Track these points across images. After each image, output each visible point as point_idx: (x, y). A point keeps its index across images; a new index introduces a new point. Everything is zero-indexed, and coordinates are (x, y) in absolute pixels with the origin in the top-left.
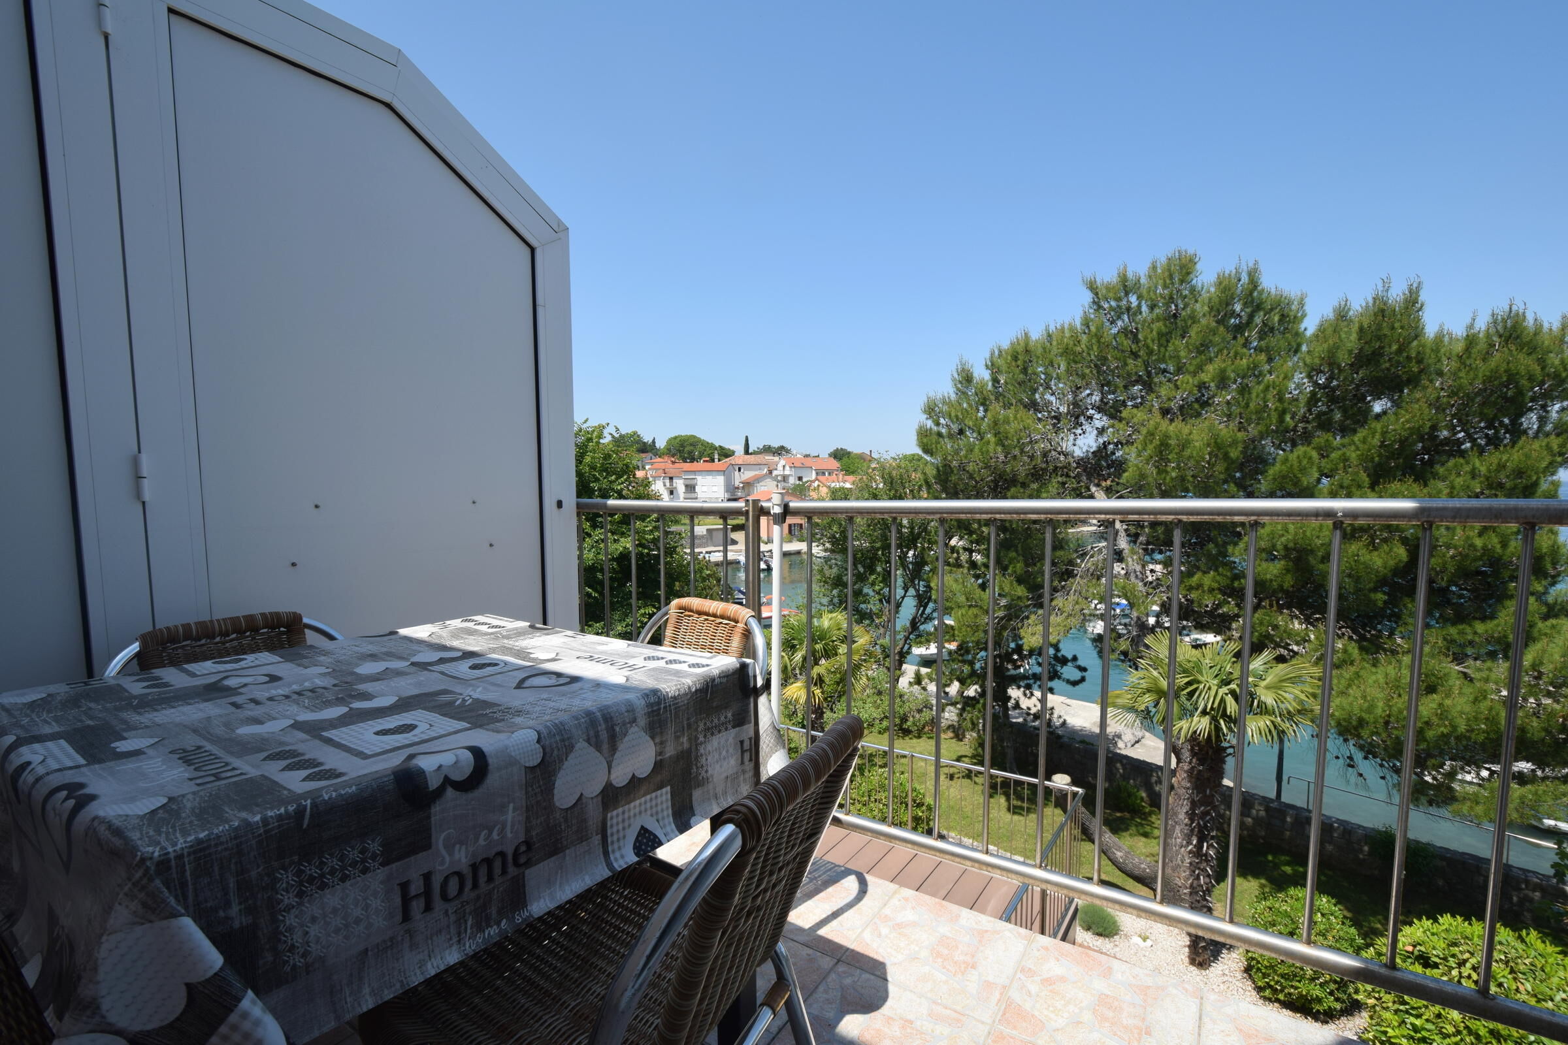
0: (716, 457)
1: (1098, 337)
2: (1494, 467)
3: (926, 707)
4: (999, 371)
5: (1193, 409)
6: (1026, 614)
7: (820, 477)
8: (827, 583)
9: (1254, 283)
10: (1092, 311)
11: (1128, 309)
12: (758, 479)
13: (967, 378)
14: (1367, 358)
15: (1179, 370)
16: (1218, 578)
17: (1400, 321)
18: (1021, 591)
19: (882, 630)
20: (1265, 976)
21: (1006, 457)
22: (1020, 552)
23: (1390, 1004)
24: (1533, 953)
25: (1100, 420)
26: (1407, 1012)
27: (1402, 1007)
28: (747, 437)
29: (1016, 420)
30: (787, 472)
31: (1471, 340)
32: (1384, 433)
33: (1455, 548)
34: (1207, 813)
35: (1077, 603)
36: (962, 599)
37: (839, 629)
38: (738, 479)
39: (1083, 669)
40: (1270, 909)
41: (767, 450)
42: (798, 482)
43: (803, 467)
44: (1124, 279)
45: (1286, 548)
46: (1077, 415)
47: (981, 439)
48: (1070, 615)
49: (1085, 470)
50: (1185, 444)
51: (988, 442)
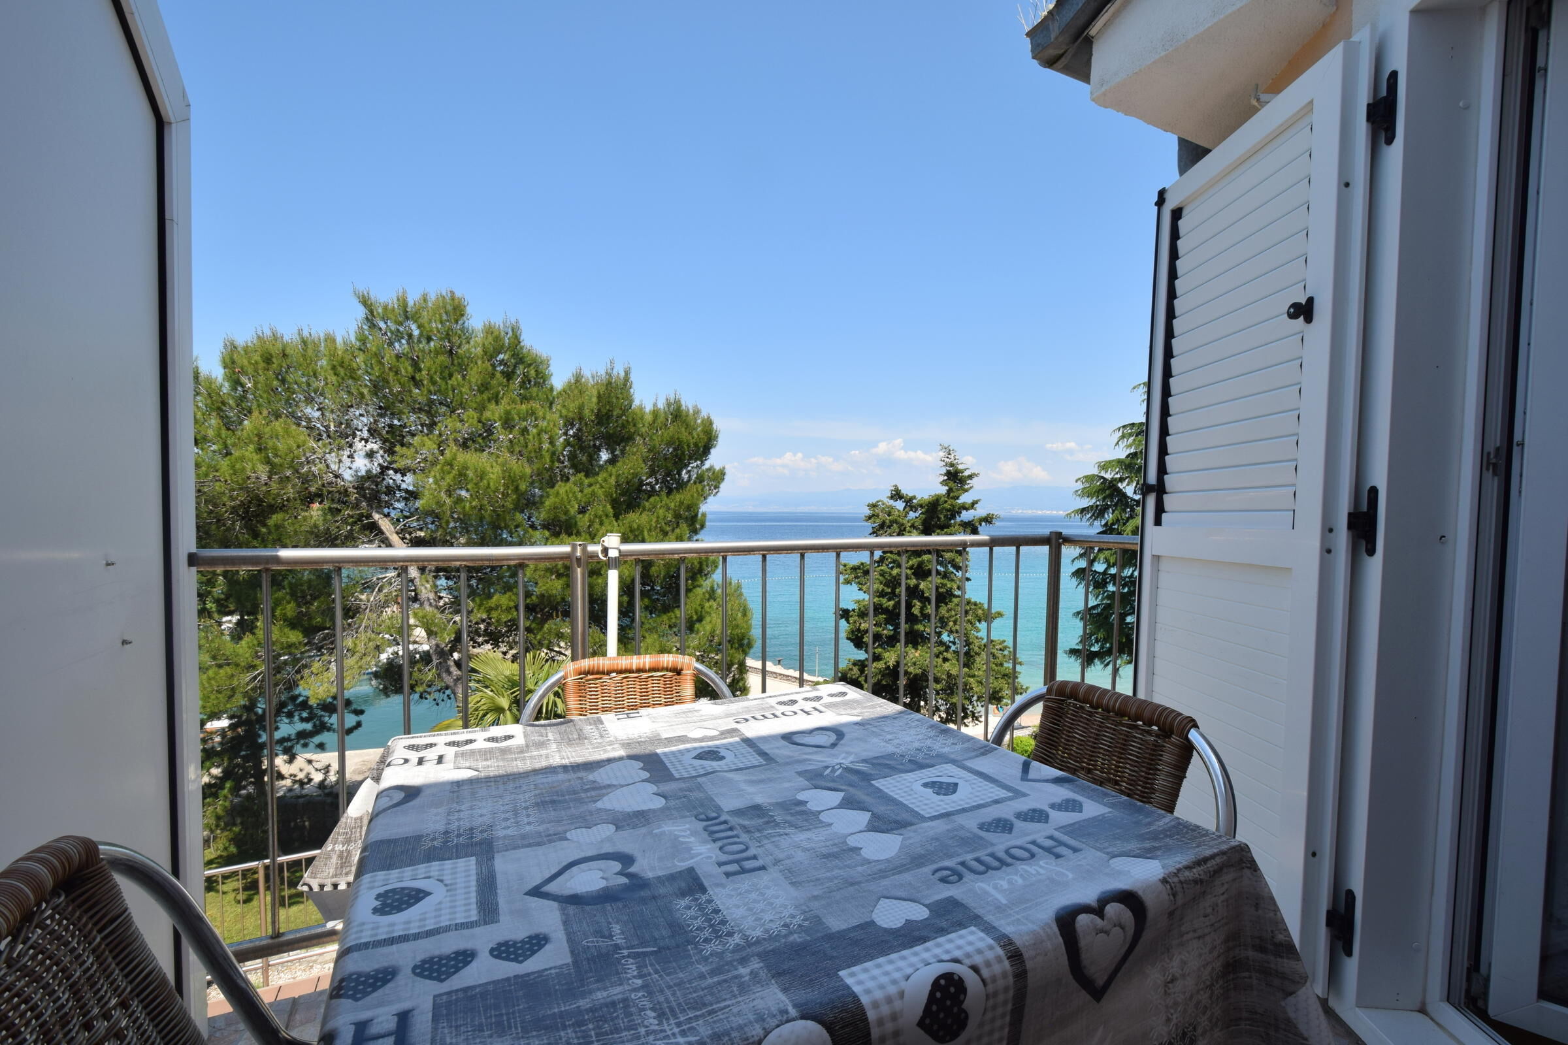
1: (379, 356)
2: (677, 504)
4: (243, 372)
5: (480, 439)
6: (304, 662)
9: (516, 339)
10: (365, 327)
11: (409, 335)
14: (603, 417)
15: (462, 405)
16: (513, 597)
17: (621, 393)
18: (295, 637)
21: (270, 477)
22: (288, 592)
25: (374, 443)
29: (288, 435)
31: (655, 414)
32: (618, 477)
35: (370, 640)
44: (402, 302)
46: (345, 435)
47: (228, 454)
48: (365, 655)
49: (364, 496)
50: (482, 475)
51: (242, 459)
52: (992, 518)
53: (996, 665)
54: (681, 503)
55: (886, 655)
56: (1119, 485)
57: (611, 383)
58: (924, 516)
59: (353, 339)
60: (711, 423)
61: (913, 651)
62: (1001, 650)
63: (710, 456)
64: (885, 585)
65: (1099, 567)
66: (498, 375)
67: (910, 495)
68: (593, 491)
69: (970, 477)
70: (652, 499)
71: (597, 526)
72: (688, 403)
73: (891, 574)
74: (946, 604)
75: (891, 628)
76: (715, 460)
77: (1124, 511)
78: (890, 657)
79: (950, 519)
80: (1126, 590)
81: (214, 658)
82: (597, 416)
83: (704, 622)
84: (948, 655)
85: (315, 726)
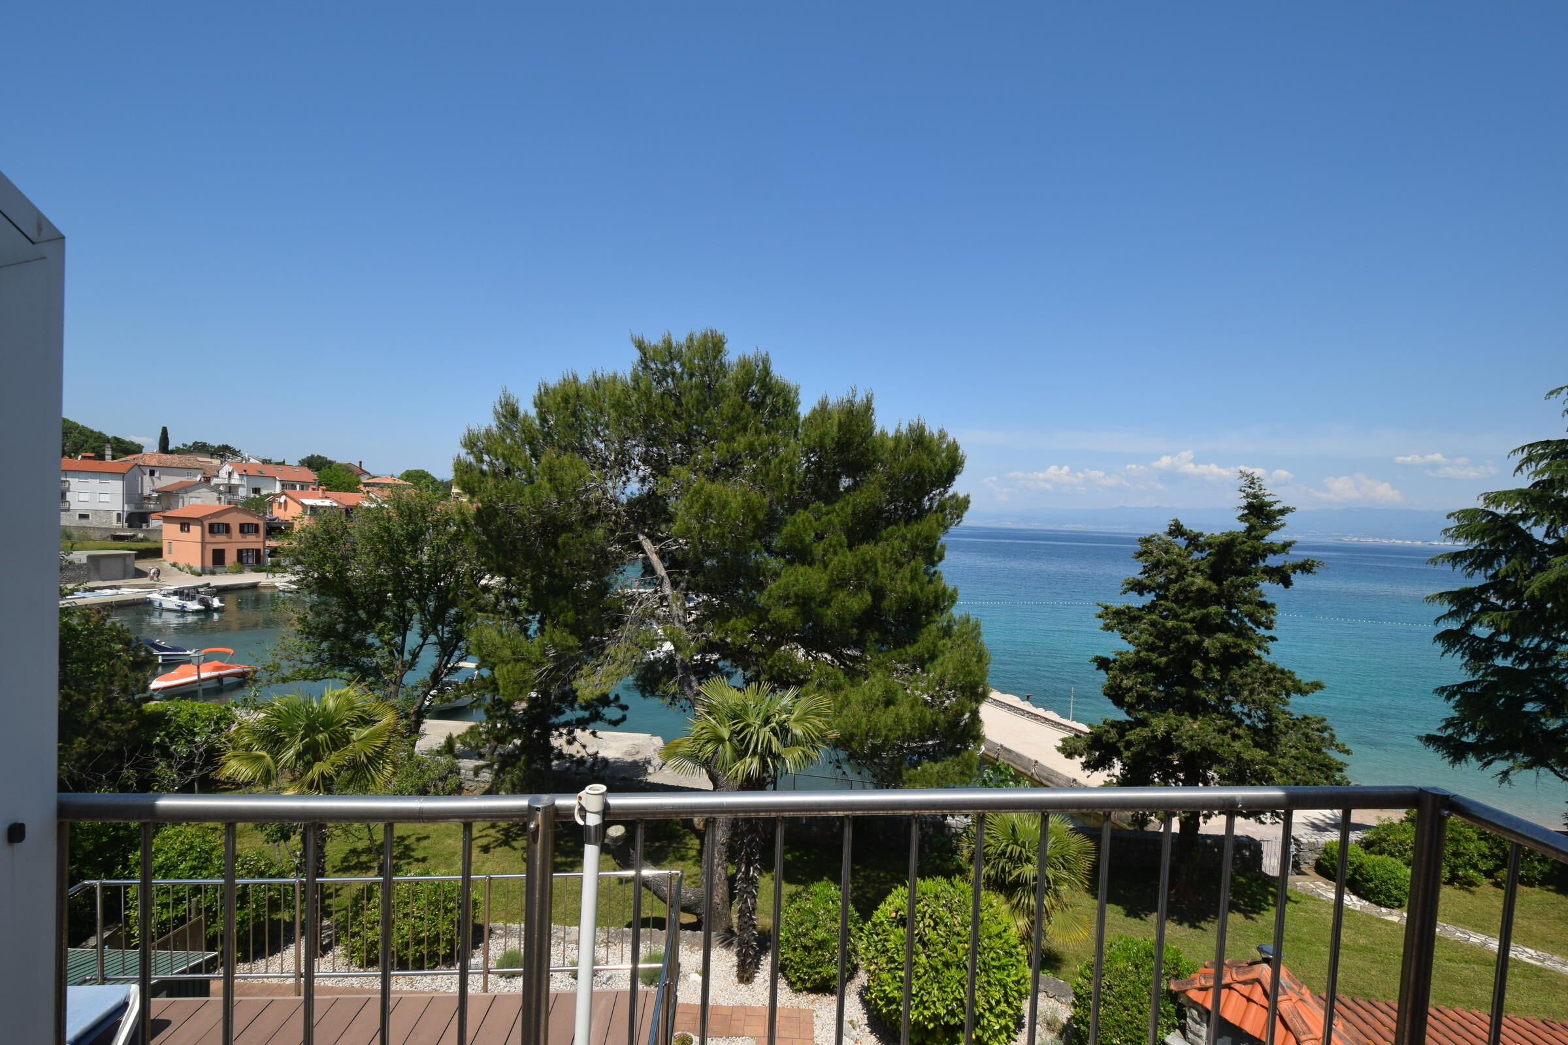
0: (108, 452)
1: (647, 395)
2: (915, 535)
3: (451, 772)
4: (549, 411)
5: (728, 468)
6: (578, 664)
7: (288, 491)
8: (313, 634)
9: (767, 371)
10: (640, 369)
11: (674, 374)
12: (187, 488)
13: (510, 413)
14: (843, 445)
15: (714, 436)
16: (748, 622)
17: (862, 421)
18: (572, 641)
19: (392, 688)
20: (796, 971)
21: (559, 503)
22: (570, 599)
23: (884, 965)
24: (958, 892)
25: (645, 470)
26: (897, 968)
27: (893, 966)
28: (165, 432)
29: (572, 467)
30: (236, 480)
31: (897, 439)
32: (855, 505)
33: (897, 593)
34: (753, 840)
35: (628, 650)
36: (507, 653)
37: (352, 709)
38: (148, 486)
39: (624, 708)
40: (798, 910)
41: (200, 448)
42: (252, 495)
43: (261, 476)
44: (668, 343)
45: (796, 595)
46: (623, 463)
47: (532, 482)
48: (623, 663)
49: (632, 518)
50: (725, 505)
51: (540, 486)
52: (1312, 566)
53: (1311, 750)
54: (919, 534)
55: (1154, 721)
56: (1520, 524)
57: (852, 411)
58: (1211, 558)
59: (629, 379)
60: (957, 448)
61: (1190, 721)
62: (1318, 730)
63: (954, 483)
64: (1156, 637)
65: (1481, 631)
66: (748, 407)
67: (1196, 530)
68: (830, 519)
69: (1282, 512)
70: (889, 529)
71: (830, 556)
72: (932, 428)
73: (1164, 626)
74: (1240, 668)
75: (1161, 688)
76: (959, 487)
77: (1528, 559)
78: (1159, 725)
79: (1250, 563)
80: (1526, 666)
81: (514, 653)
82: (837, 443)
83: (935, 662)
84: (1241, 732)
85: (591, 714)
